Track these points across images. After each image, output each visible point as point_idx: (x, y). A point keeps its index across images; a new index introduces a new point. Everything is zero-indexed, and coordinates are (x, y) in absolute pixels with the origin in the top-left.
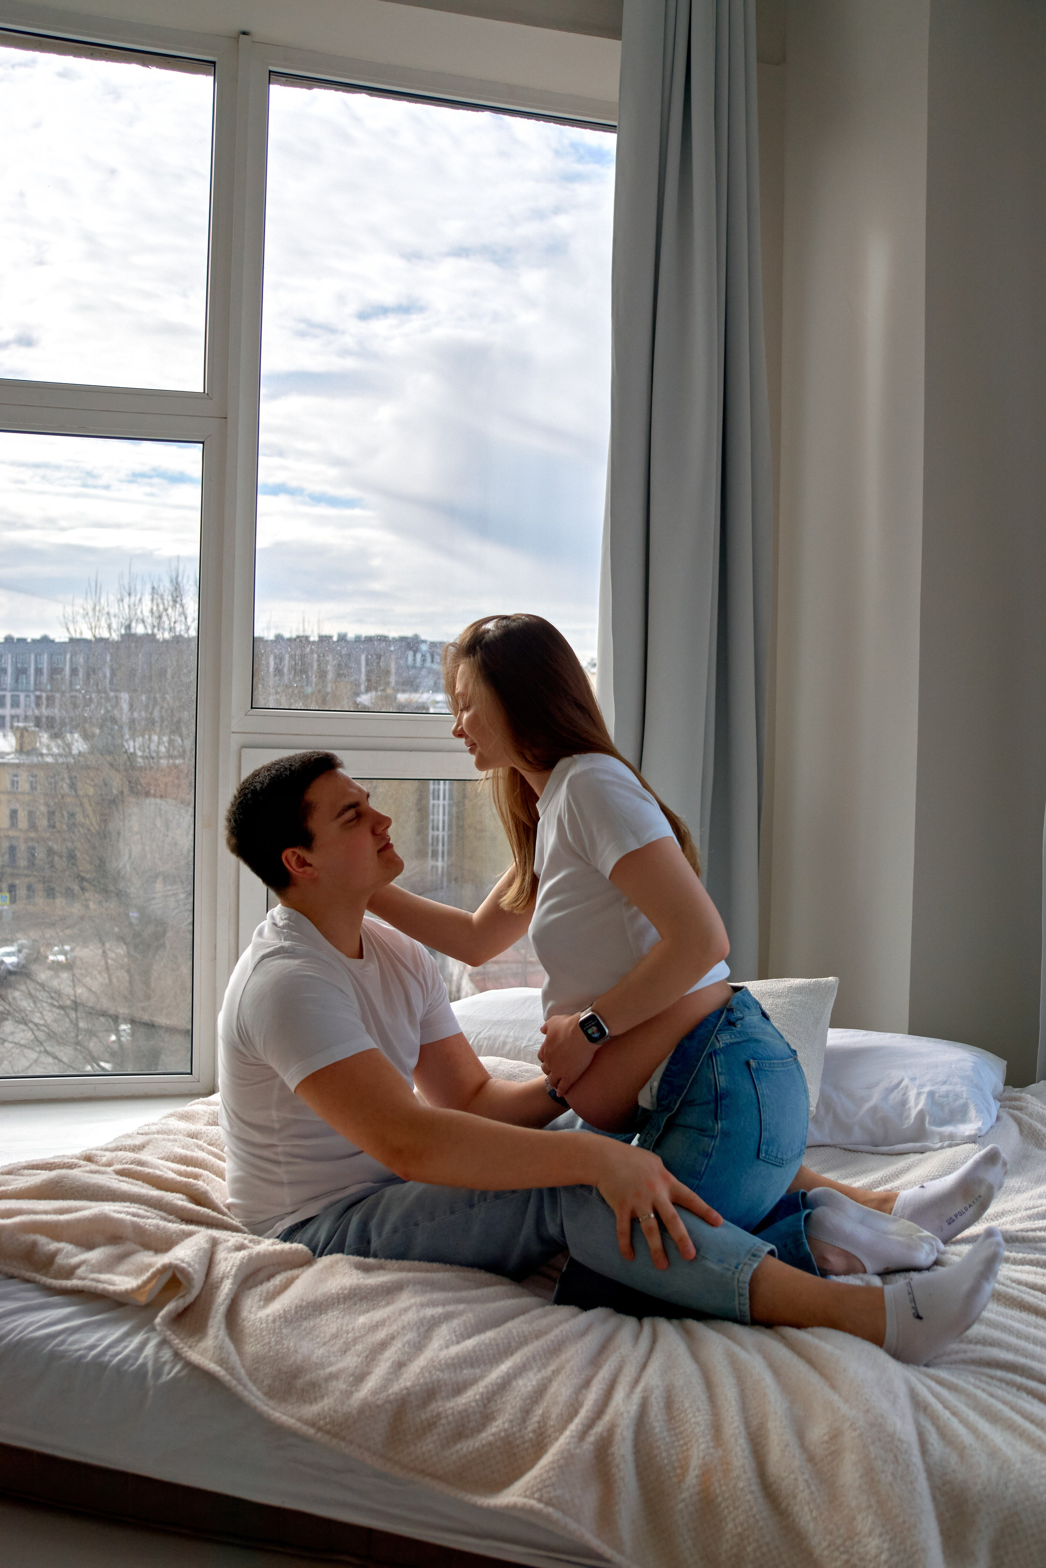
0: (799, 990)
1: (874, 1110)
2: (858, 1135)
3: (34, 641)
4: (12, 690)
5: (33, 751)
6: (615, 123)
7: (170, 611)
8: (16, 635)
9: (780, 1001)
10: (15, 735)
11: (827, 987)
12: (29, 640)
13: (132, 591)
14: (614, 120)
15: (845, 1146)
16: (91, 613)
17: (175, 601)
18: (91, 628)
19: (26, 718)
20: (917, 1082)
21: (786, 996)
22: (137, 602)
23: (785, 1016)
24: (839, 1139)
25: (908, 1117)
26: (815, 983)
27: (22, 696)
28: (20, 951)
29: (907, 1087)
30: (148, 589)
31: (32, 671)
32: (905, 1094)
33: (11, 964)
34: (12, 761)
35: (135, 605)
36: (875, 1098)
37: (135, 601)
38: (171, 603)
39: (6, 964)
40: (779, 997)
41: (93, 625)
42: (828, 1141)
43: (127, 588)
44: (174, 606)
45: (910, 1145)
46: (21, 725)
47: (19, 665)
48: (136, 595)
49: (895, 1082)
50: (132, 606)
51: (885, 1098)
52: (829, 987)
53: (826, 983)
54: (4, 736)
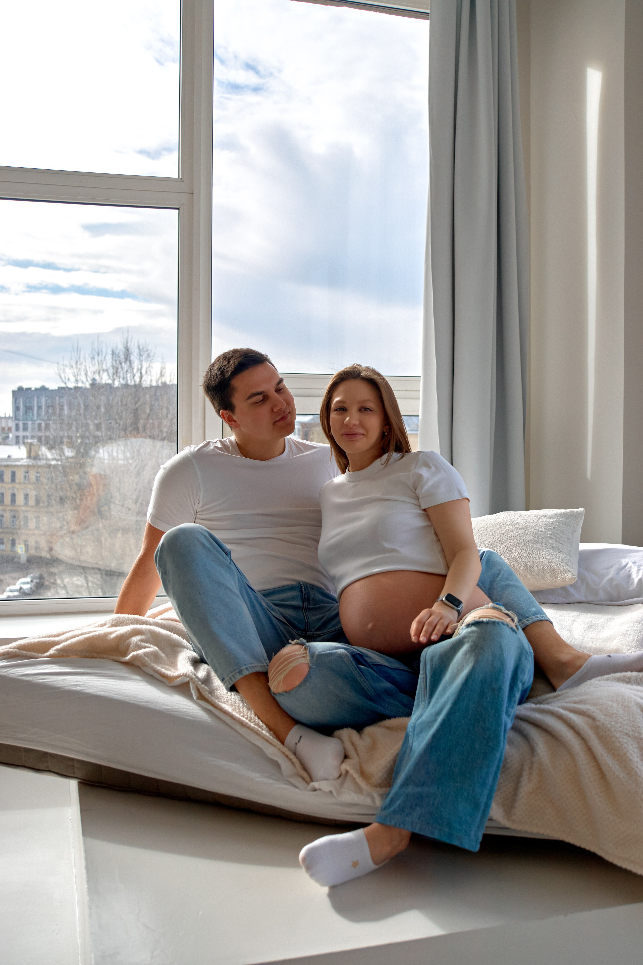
0: (561, 515)
1: (611, 580)
2: (602, 595)
3: (36, 389)
4: (23, 420)
5: (36, 458)
6: (428, 11)
7: (123, 364)
8: (25, 386)
9: (552, 520)
10: (26, 447)
11: (578, 514)
12: (33, 389)
13: (100, 352)
14: (428, 9)
15: (594, 602)
16: (74, 366)
17: (126, 359)
18: (75, 376)
19: (33, 437)
20: (637, 564)
21: (554, 518)
22: (103, 359)
23: (554, 528)
24: (590, 598)
25: (633, 583)
26: (570, 512)
27: (30, 423)
28: (32, 581)
29: (631, 567)
30: (110, 352)
31: (35, 409)
32: (630, 571)
33: (27, 589)
34: (24, 464)
35: (101, 361)
36: (612, 573)
37: (101, 359)
38: (124, 360)
39: (24, 589)
40: (550, 518)
41: (76, 374)
42: (583, 599)
43: (96, 350)
44: (126, 362)
45: (634, 600)
46: (29, 441)
47: (28, 405)
48: (102, 355)
49: (624, 564)
50: (100, 362)
51: (618, 573)
52: (579, 514)
53: (577, 512)
54: (19, 448)
